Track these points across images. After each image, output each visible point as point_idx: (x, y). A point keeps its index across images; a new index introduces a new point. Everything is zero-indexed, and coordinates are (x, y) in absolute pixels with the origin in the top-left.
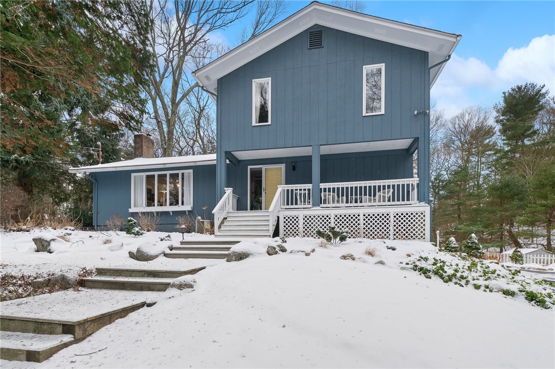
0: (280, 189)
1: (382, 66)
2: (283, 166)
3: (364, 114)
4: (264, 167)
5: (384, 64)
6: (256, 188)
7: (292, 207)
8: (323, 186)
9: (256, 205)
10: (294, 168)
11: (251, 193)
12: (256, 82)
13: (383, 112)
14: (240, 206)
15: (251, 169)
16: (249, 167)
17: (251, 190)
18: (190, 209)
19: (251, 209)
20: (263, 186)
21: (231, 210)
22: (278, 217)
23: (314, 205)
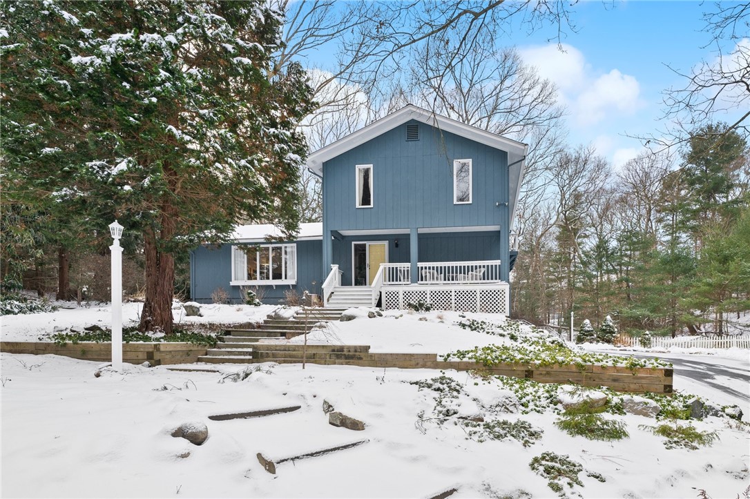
0: (382, 266)
1: (470, 161)
2: (386, 243)
3: (455, 202)
4: (368, 243)
5: (471, 160)
6: (360, 263)
7: (393, 283)
8: (420, 265)
9: (361, 280)
10: (397, 245)
11: (356, 268)
12: (359, 168)
13: (470, 202)
14: (345, 282)
15: (355, 245)
16: (353, 243)
17: (355, 265)
18: (294, 283)
19: (356, 285)
20: (367, 262)
21: (337, 286)
22: (381, 292)
23: (412, 282)
